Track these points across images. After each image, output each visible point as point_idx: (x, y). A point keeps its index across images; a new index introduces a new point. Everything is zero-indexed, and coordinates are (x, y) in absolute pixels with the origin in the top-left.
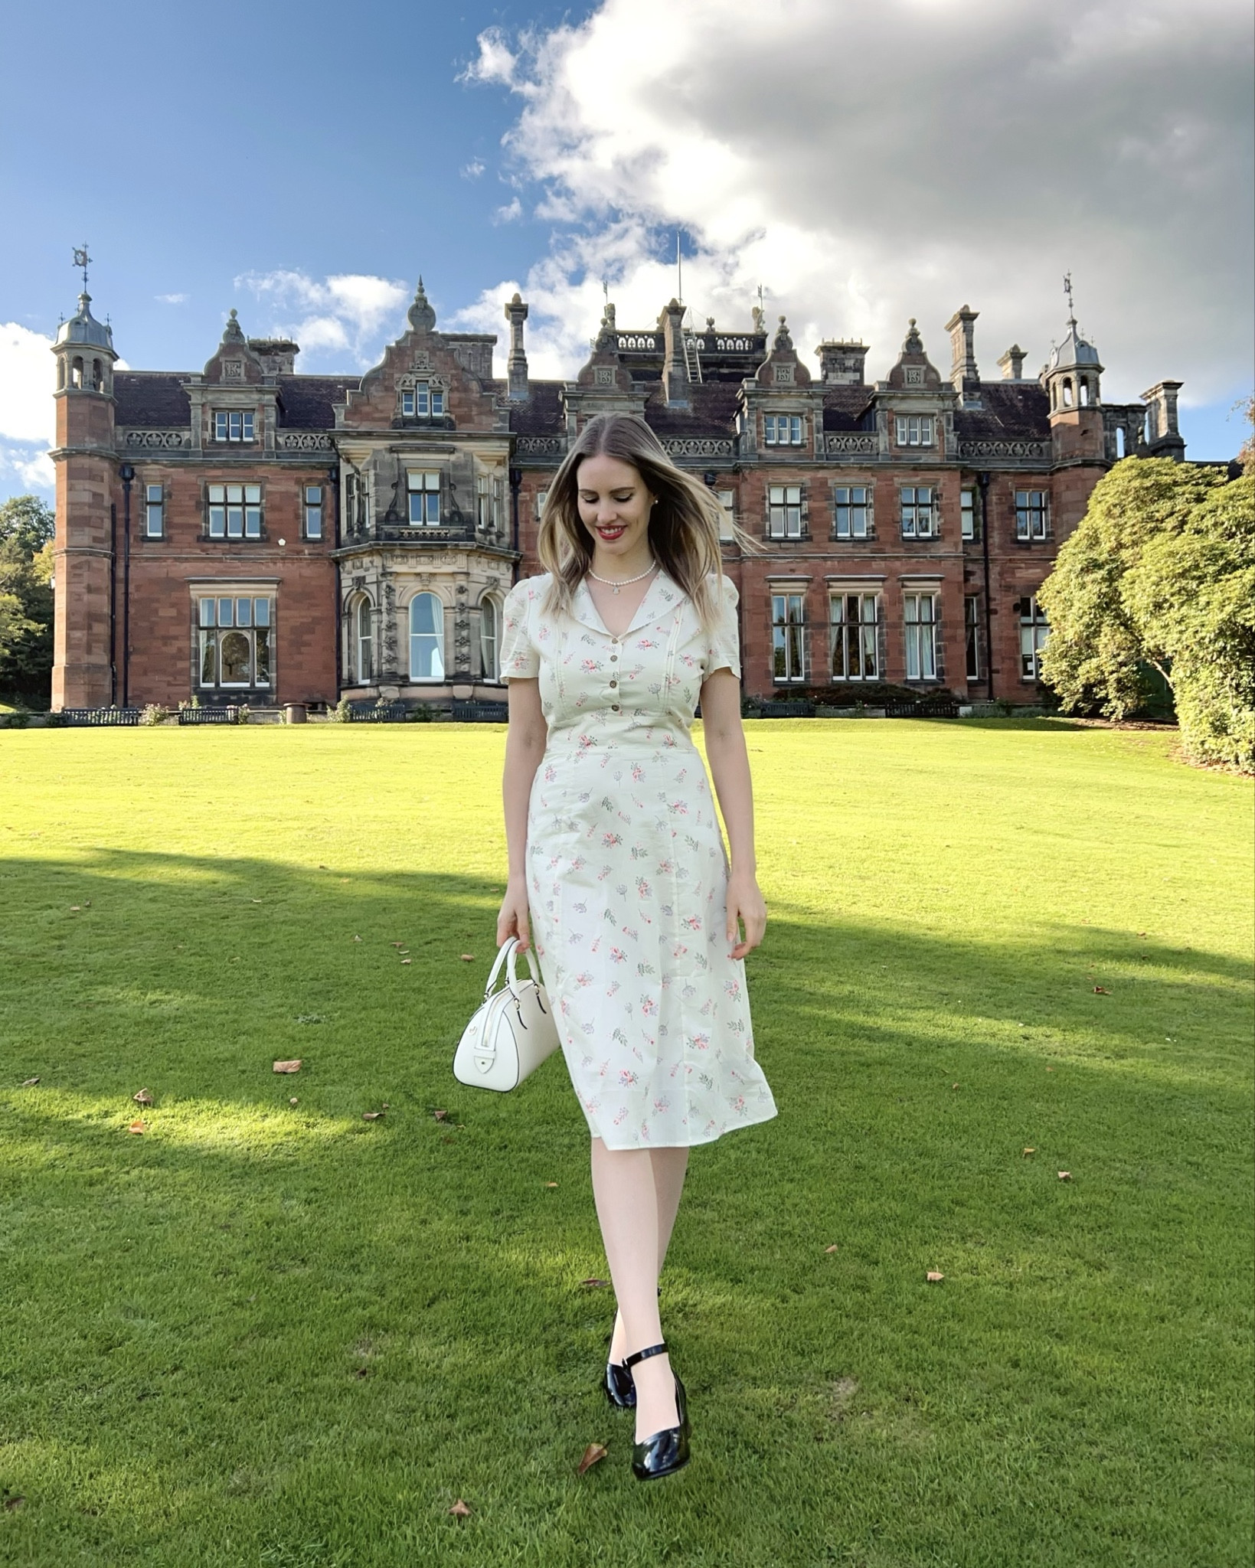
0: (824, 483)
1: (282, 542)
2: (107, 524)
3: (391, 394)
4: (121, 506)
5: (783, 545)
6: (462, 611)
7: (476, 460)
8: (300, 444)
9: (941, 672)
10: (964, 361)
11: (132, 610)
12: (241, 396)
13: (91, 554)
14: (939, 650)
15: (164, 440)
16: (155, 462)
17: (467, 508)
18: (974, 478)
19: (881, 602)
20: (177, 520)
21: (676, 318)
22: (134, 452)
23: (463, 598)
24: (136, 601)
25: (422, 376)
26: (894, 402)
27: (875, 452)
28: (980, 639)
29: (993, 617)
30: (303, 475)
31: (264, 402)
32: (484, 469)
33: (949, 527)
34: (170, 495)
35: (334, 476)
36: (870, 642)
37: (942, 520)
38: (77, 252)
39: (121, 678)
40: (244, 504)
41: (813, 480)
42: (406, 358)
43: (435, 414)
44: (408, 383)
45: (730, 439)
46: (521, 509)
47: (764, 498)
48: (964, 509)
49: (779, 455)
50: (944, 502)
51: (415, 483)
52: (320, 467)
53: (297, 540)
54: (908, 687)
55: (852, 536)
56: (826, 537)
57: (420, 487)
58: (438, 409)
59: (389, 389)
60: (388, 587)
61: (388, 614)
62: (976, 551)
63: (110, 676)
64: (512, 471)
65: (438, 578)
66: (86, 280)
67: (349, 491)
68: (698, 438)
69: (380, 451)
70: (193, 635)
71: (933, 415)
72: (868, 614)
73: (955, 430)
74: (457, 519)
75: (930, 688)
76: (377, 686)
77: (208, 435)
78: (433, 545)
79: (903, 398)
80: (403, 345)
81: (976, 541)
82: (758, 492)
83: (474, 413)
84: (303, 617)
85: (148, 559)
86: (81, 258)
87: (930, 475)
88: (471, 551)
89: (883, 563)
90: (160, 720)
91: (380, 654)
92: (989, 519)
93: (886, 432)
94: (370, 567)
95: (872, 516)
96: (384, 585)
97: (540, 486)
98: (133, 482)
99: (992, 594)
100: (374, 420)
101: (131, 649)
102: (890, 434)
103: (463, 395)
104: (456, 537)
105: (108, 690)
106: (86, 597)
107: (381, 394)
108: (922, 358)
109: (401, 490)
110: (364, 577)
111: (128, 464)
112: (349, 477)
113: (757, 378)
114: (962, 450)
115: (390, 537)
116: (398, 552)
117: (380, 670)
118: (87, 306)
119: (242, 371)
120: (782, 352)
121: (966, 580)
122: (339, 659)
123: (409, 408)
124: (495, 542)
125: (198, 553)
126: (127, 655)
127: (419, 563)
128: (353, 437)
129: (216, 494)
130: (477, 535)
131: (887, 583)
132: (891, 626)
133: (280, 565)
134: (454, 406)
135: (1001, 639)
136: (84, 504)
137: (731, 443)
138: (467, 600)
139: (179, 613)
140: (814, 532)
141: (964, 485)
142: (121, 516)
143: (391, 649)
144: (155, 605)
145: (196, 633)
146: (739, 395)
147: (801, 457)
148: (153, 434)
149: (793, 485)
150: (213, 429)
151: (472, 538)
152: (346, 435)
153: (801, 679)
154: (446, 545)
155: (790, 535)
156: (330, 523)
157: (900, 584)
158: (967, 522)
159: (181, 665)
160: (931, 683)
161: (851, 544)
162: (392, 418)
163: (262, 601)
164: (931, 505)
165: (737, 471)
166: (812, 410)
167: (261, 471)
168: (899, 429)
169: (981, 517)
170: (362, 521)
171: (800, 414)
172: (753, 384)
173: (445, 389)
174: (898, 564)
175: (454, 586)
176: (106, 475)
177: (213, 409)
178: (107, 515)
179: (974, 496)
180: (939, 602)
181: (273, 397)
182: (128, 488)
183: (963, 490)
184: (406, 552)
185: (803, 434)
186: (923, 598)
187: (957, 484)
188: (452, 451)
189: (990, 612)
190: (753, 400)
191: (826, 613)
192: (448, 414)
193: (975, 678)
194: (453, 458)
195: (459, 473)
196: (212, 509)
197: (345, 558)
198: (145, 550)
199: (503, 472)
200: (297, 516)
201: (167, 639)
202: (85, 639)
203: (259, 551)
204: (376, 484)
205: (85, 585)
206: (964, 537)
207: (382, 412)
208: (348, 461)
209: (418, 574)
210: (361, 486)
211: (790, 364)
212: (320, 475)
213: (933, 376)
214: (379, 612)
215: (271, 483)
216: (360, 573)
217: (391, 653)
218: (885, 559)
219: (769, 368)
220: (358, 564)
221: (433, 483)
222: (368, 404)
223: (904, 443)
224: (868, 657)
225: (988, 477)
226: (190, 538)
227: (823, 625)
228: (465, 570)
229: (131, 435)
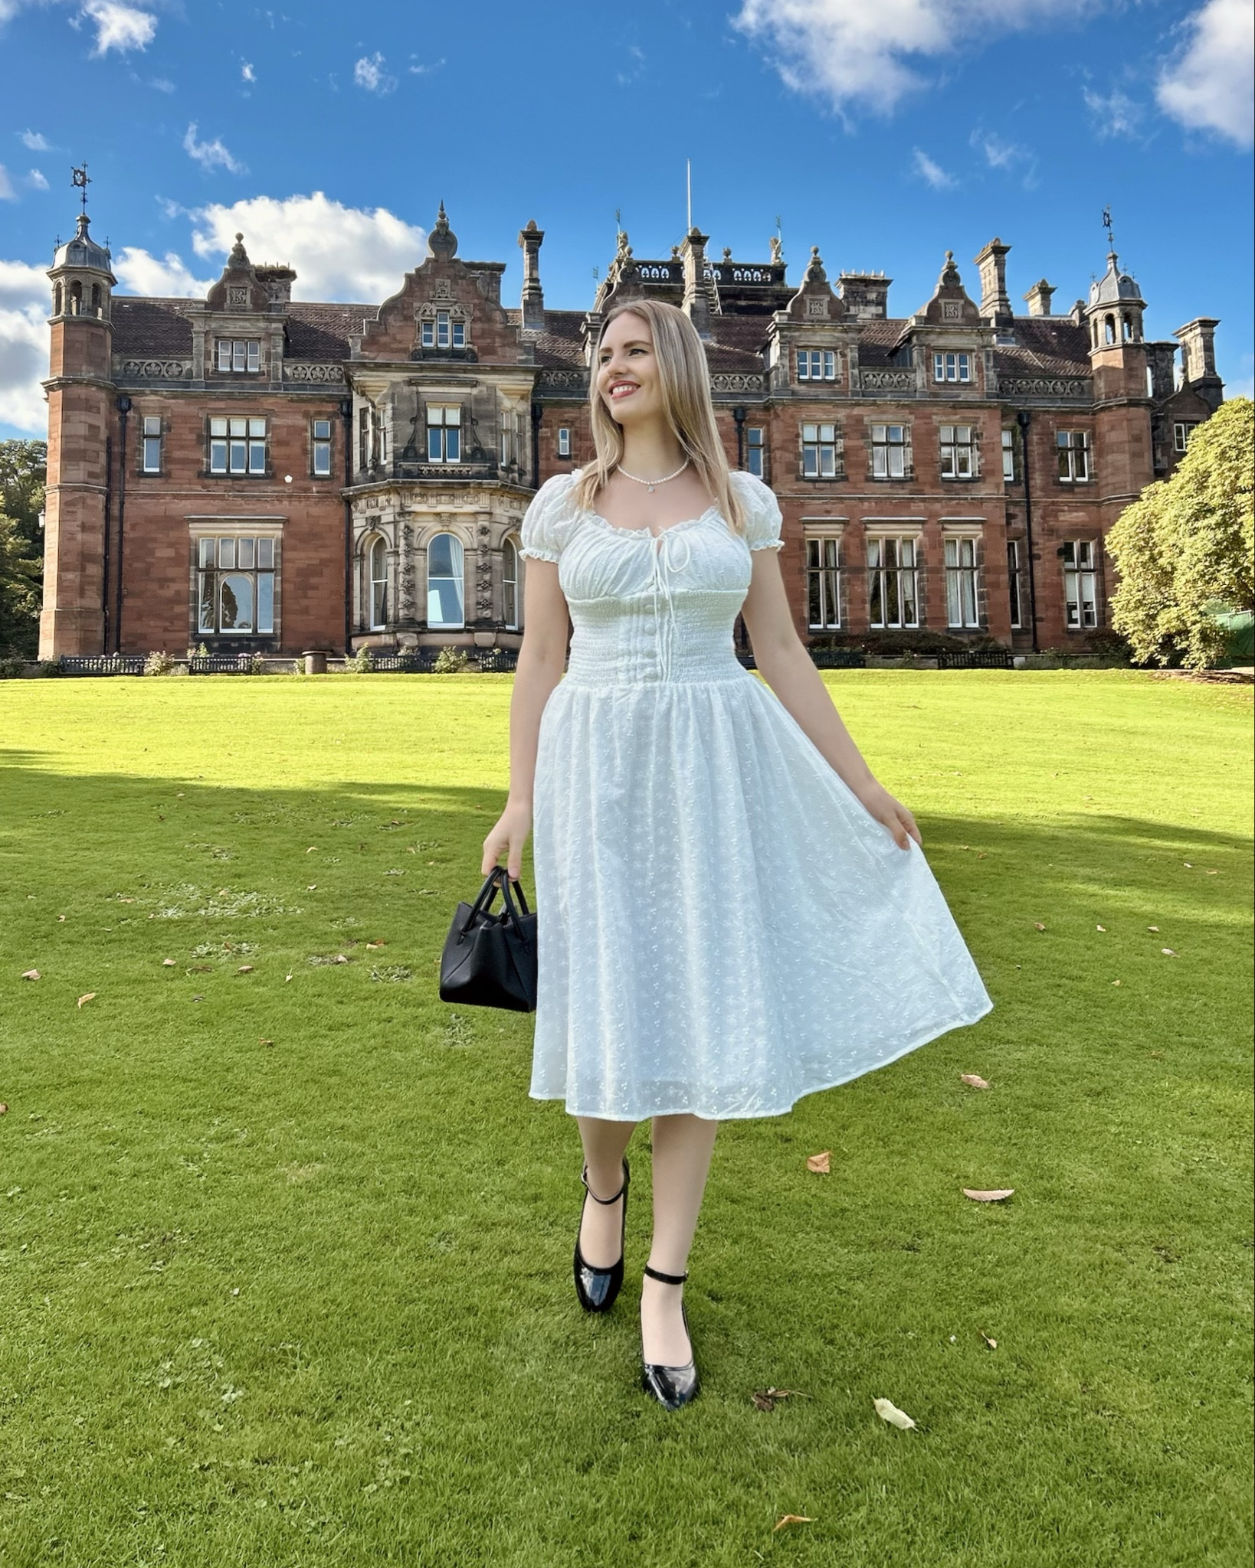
0: (859, 420)
1: (288, 479)
2: (103, 458)
3: (410, 323)
4: (116, 439)
5: (818, 485)
6: (485, 553)
7: (500, 394)
8: (309, 375)
9: (984, 620)
10: (996, 296)
11: (127, 551)
12: (247, 324)
13: (86, 490)
14: (981, 597)
15: (164, 369)
16: (155, 393)
17: (490, 445)
18: (1015, 417)
19: (920, 545)
20: (177, 454)
21: (698, 247)
22: (133, 382)
23: (486, 539)
24: (132, 540)
25: (442, 306)
26: (932, 337)
27: (912, 389)
28: (1023, 585)
29: (1036, 562)
30: (312, 408)
31: (271, 331)
32: (507, 403)
33: (989, 467)
34: (169, 429)
35: (345, 409)
36: (908, 587)
37: (983, 461)
38: (76, 172)
39: (113, 624)
40: (248, 438)
41: (848, 417)
42: (427, 287)
43: (456, 346)
44: (428, 313)
45: (760, 374)
46: (542, 445)
47: (798, 436)
48: (1006, 449)
49: (813, 391)
50: (984, 441)
51: (434, 417)
52: (331, 399)
53: (304, 477)
54: (950, 635)
55: (889, 476)
56: (862, 477)
57: (440, 422)
58: (459, 340)
59: (408, 318)
60: (407, 527)
61: (407, 556)
62: (1018, 494)
63: (102, 622)
64: (534, 406)
65: (459, 518)
66: (84, 201)
67: (363, 425)
68: (727, 372)
69: (398, 383)
70: (192, 577)
71: (972, 351)
72: (906, 557)
73: (994, 367)
74: (479, 456)
75: (973, 637)
76: (394, 633)
77: (210, 365)
78: (454, 484)
79: (940, 333)
80: (424, 272)
81: (1016, 482)
82: (791, 430)
83: (497, 345)
84: (309, 558)
85: (144, 496)
86: (79, 178)
87: (969, 413)
88: (494, 489)
89: (922, 504)
90: (165, 669)
91: (397, 599)
92: (1030, 459)
93: (924, 369)
94: (386, 507)
95: (910, 456)
96: (402, 525)
97: (562, 421)
98: (130, 414)
99: (1035, 538)
100: (393, 351)
101: (125, 592)
102: (928, 370)
103: (486, 326)
104: (478, 475)
105: (100, 636)
106: (79, 537)
107: (399, 324)
108: (959, 293)
109: (420, 425)
110: (379, 517)
111: (126, 394)
112: (364, 411)
113: (788, 310)
114: (1001, 388)
115: (408, 474)
116: (417, 490)
117: (396, 616)
118: (85, 227)
119: (248, 298)
120: (815, 284)
121: (1008, 523)
122: (349, 603)
123: (428, 339)
124: (517, 480)
125: (198, 489)
126: (120, 598)
127: (439, 502)
128: (371, 369)
129: (218, 427)
130: (500, 473)
131: (926, 526)
132: (931, 569)
133: (286, 503)
134: (478, 337)
135: (1044, 585)
136: (80, 437)
137: (761, 378)
138: (490, 541)
139: (177, 553)
140: (850, 472)
141: (1004, 424)
142: (116, 449)
143: (410, 594)
144: (151, 545)
145: (196, 575)
146: (771, 328)
147: (835, 394)
148: (152, 364)
149: (827, 421)
150: (216, 359)
151: (495, 476)
152: (363, 366)
153: (838, 626)
154: (468, 483)
155: (824, 474)
156: (339, 458)
157: (940, 526)
158: (1007, 462)
159: (179, 609)
160: (974, 631)
161: (888, 485)
162: (411, 348)
163: (265, 541)
164: (971, 445)
165: (767, 408)
166: (846, 345)
167: (268, 403)
168: (937, 366)
169: (1022, 458)
170: (376, 458)
171: (834, 349)
172: (786, 317)
173: (468, 320)
174: (937, 506)
175: (475, 527)
176: (103, 406)
177: (217, 337)
178: (103, 448)
179: (1014, 436)
180: (981, 547)
181: (281, 326)
182: (124, 419)
183: (1004, 429)
184: (426, 491)
185: (837, 370)
186: (964, 542)
187: (997, 422)
188: (474, 384)
189: (1032, 557)
190: (785, 333)
191: (863, 557)
192: (470, 346)
193: (1018, 626)
194: (475, 391)
195: (483, 408)
196: (214, 443)
197: (357, 497)
198: (141, 486)
199: (525, 407)
200: (305, 452)
201: (164, 582)
202: (78, 580)
203: (262, 488)
204: (394, 418)
205: (79, 523)
206: (1006, 479)
207: (400, 342)
208: (363, 394)
209: (438, 514)
210: (376, 421)
211: (823, 297)
212: (329, 408)
213: (971, 311)
214: (396, 554)
215: (277, 416)
216: (376, 512)
217: (408, 597)
218: (924, 500)
219: (800, 301)
220: (373, 503)
221: (454, 418)
222: (386, 334)
223: (942, 380)
224: (906, 603)
225: (1029, 415)
226: (189, 474)
227: (860, 570)
228: (488, 510)
229: (129, 364)
